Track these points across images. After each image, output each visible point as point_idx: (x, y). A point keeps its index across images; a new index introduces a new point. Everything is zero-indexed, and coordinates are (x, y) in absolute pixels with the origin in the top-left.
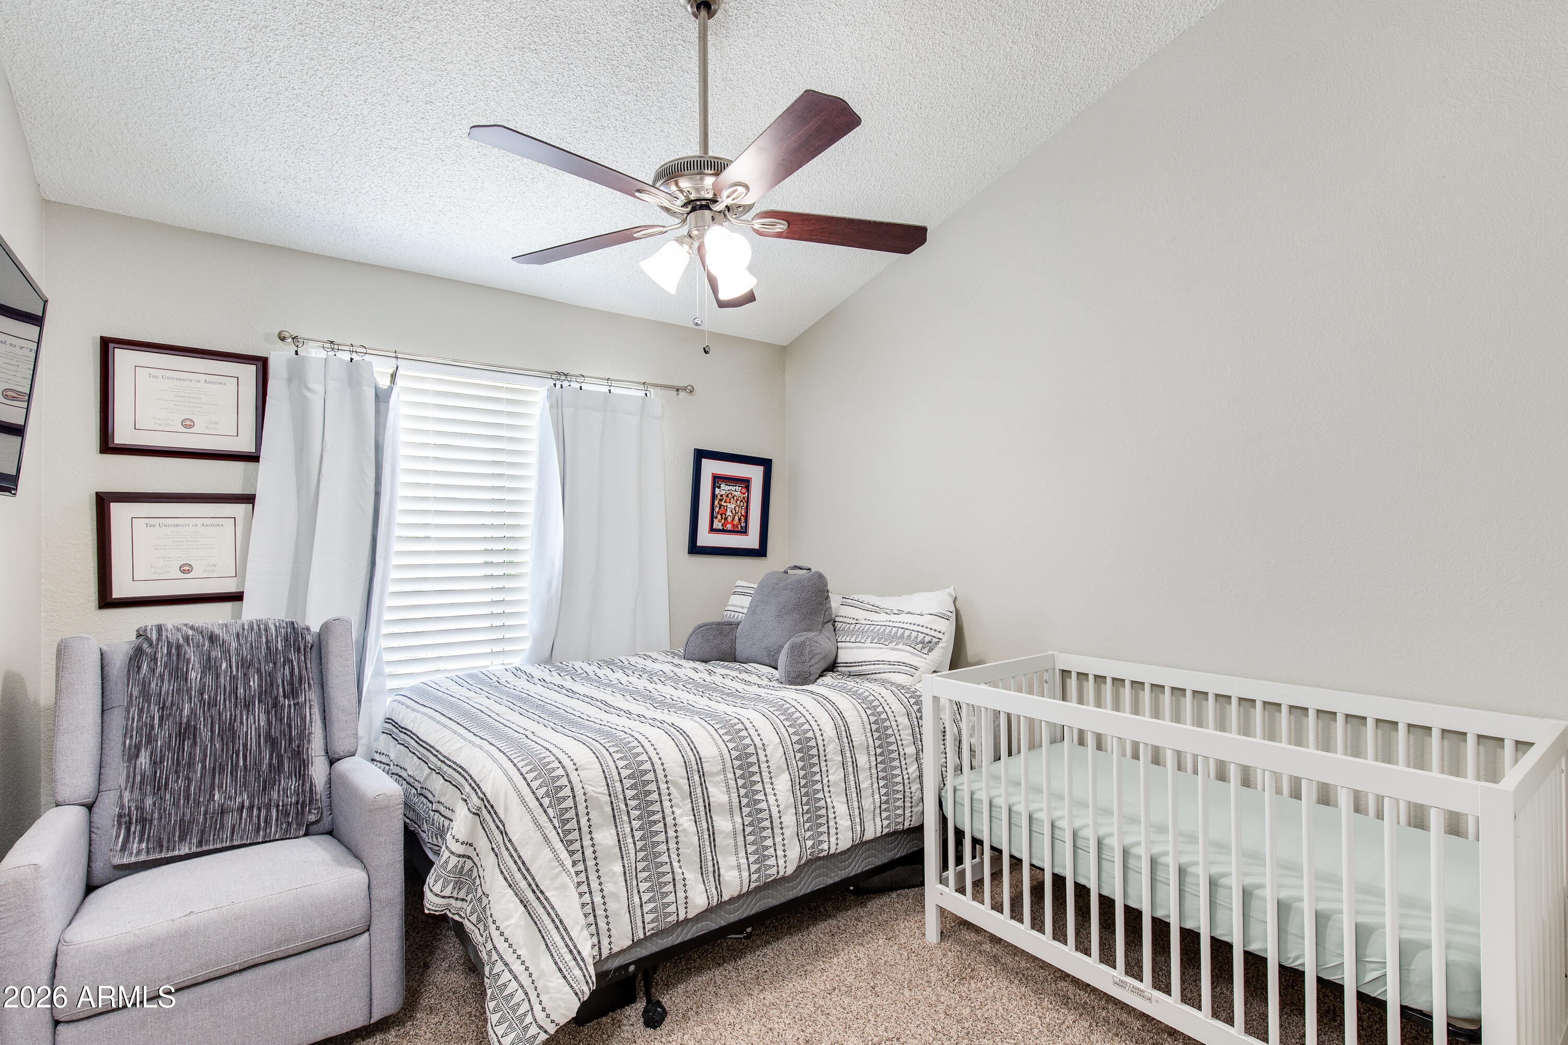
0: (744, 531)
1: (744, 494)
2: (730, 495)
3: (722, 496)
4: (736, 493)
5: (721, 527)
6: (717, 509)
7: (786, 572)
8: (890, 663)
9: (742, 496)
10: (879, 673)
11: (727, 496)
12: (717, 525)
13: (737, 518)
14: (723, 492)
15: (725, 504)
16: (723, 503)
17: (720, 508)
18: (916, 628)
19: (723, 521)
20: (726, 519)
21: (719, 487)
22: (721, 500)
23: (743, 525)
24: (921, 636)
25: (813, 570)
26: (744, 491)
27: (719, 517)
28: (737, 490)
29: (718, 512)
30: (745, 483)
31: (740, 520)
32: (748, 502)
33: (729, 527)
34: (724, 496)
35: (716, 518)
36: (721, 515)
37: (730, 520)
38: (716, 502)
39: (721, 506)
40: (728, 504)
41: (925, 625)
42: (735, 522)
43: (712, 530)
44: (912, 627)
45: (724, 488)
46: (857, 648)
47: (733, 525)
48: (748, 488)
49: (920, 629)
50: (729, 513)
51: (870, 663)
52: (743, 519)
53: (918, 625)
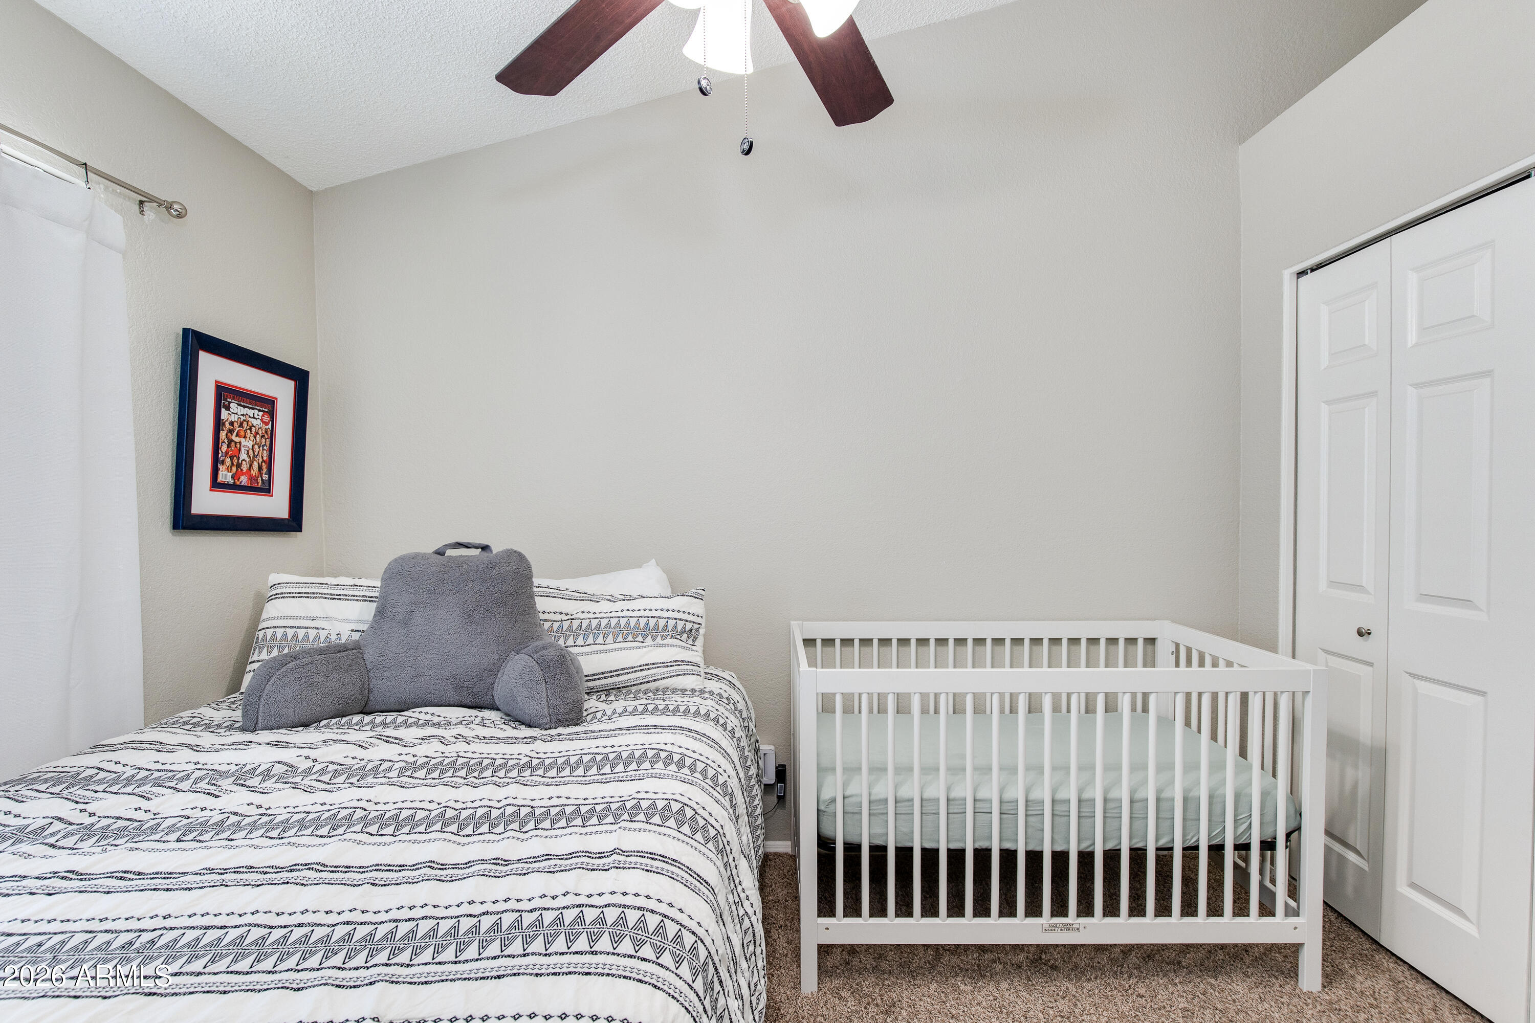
0: (266, 489)
1: (267, 424)
2: (245, 425)
3: (232, 423)
4: (254, 422)
5: (229, 480)
6: (224, 448)
7: (440, 553)
8: (665, 665)
9: (264, 427)
10: (655, 680)
11: (241, 425)
12: (225, 476)
13: (255, 465)
14: (234, 418)
15: (237, 439)
16: (234, 437)
17: (229, 446)
18: (670, 614)
19: (234, 469)
20: (239, 466)
21: (228, 408)
22: (231, 431)
23: (265, 477)
24: (680, 625)
25: (496, 549)
26: (267, 419)
27: (228, 461)
28: (256, 417)
29: (227, 453)
30: (268, 404)
31: (260, 468)
32: (272, 438)
33: (244, 480)
34: (236, 425)
35: (223, 462)
36: (231, 458)
37: (245, 467)
38: (223, 434)
39: (230, 441)
40: (243, 440)
41: (682, 610)
42: (253, 473)
43: (216, 485)
44: (666, 614)
45: (235, 412)
46: (595, 652)
47: (251, 478)
48: (272, 415)
49: (676, 615)
50: (243, 456)
51: (632, 669)
52: (264, 466)
53: (668, 610)
